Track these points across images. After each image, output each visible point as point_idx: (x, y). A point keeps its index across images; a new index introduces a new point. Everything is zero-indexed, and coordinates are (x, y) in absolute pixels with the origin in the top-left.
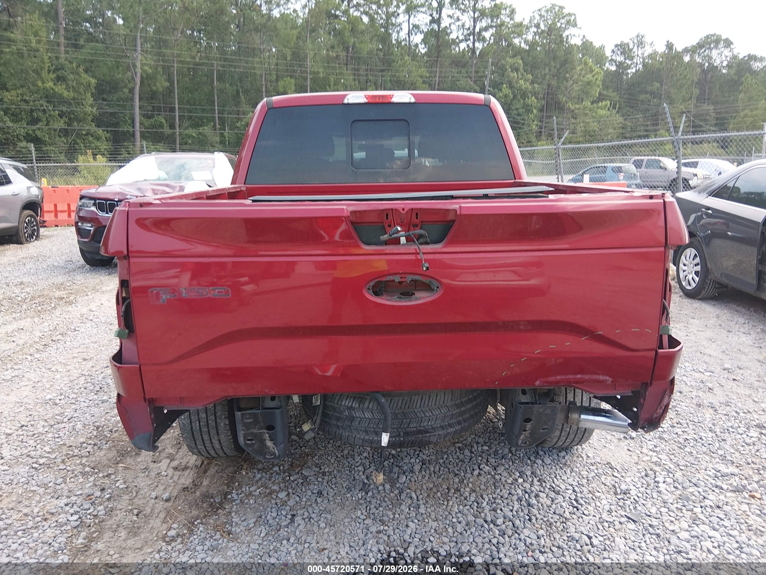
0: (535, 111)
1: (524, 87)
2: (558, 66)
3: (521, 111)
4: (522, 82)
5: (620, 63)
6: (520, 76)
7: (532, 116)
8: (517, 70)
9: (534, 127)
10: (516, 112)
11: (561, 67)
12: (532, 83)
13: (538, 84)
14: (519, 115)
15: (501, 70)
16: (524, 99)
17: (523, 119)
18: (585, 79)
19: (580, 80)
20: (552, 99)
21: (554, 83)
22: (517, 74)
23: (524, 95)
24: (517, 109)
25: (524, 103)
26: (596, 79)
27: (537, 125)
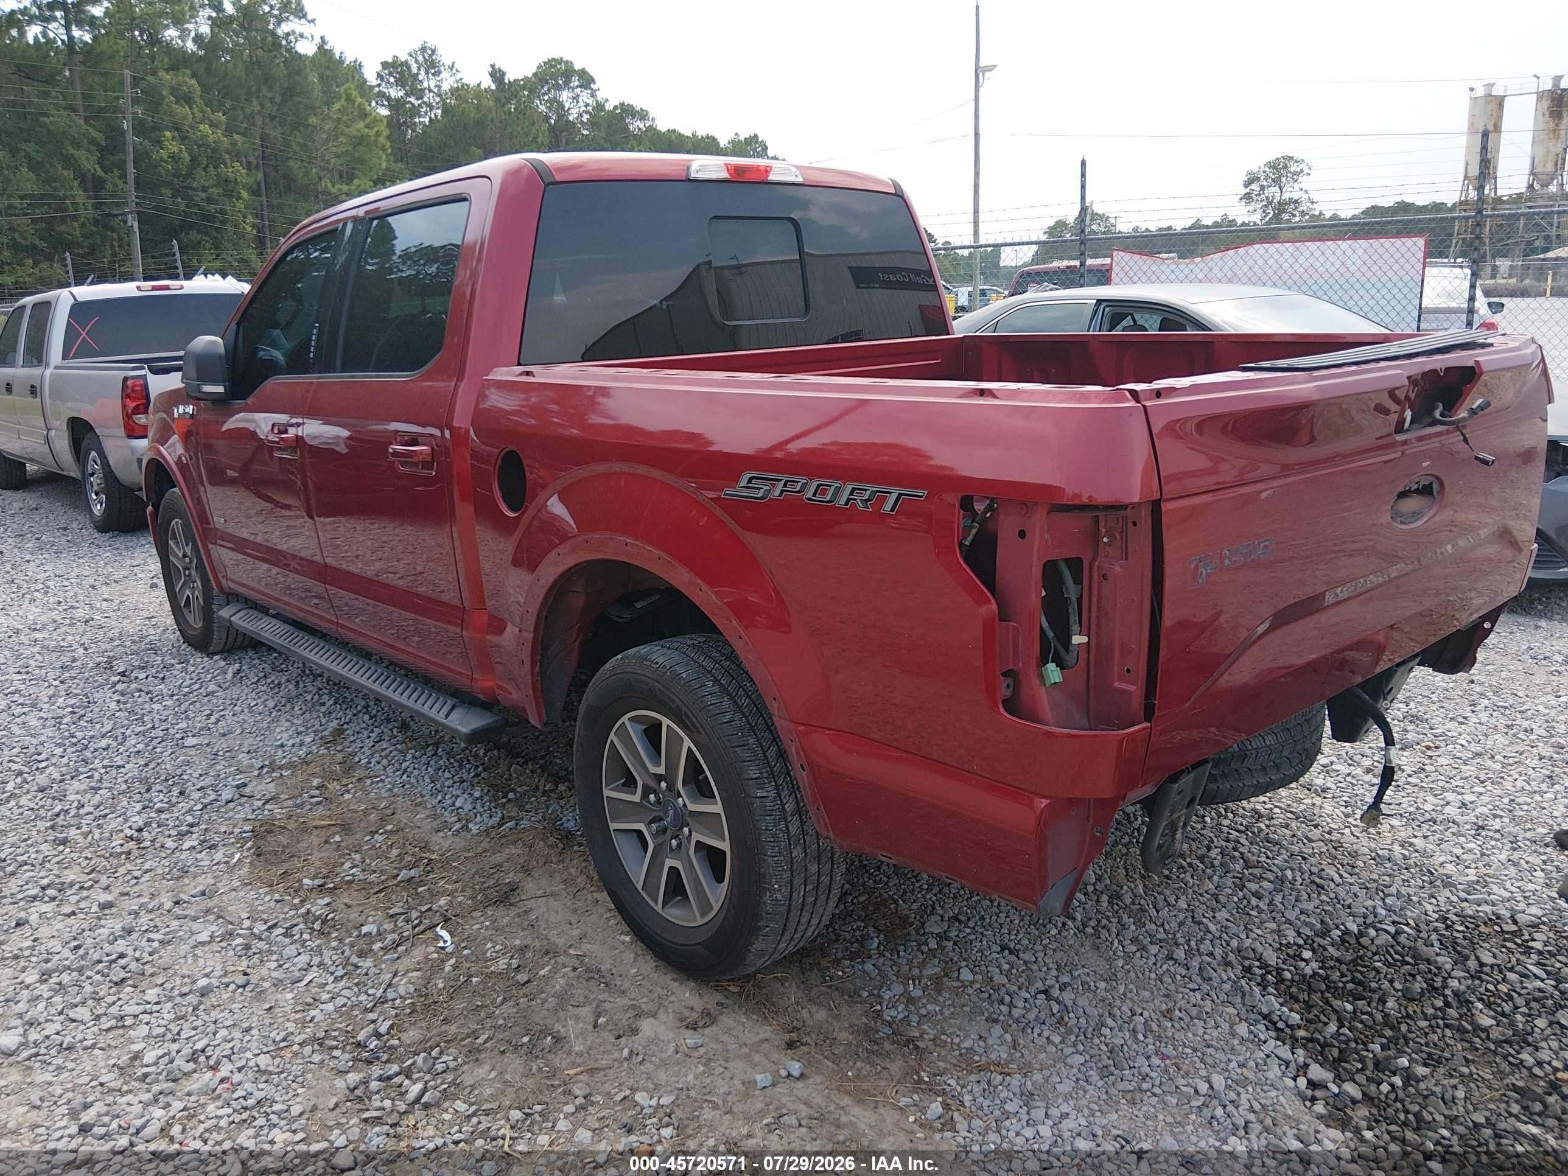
0: (245, 194)
1: (211, 139)
2: (278, 99)
3: (215, 191)
4: (205, 128)
5: (397, 100)
6: (199, 115)
7: (240, 205)
8: (188, 100)
9: (249, 229)
10: (203, 195)
11: (284, 102)
12: (229, 131)
13: (243, 134)
14: (210, 200)
15: (151, 99)
16: (216, 167)
17: (222, 212)
18: (352, 131)
19: (342, 134)
20: (276, 168)
21: (275, 133)
22: (191, 108)
23: (215, 158)
24: (204, 189)
25: (218, 175)
26: (378, 135)
27: (253, 226)
